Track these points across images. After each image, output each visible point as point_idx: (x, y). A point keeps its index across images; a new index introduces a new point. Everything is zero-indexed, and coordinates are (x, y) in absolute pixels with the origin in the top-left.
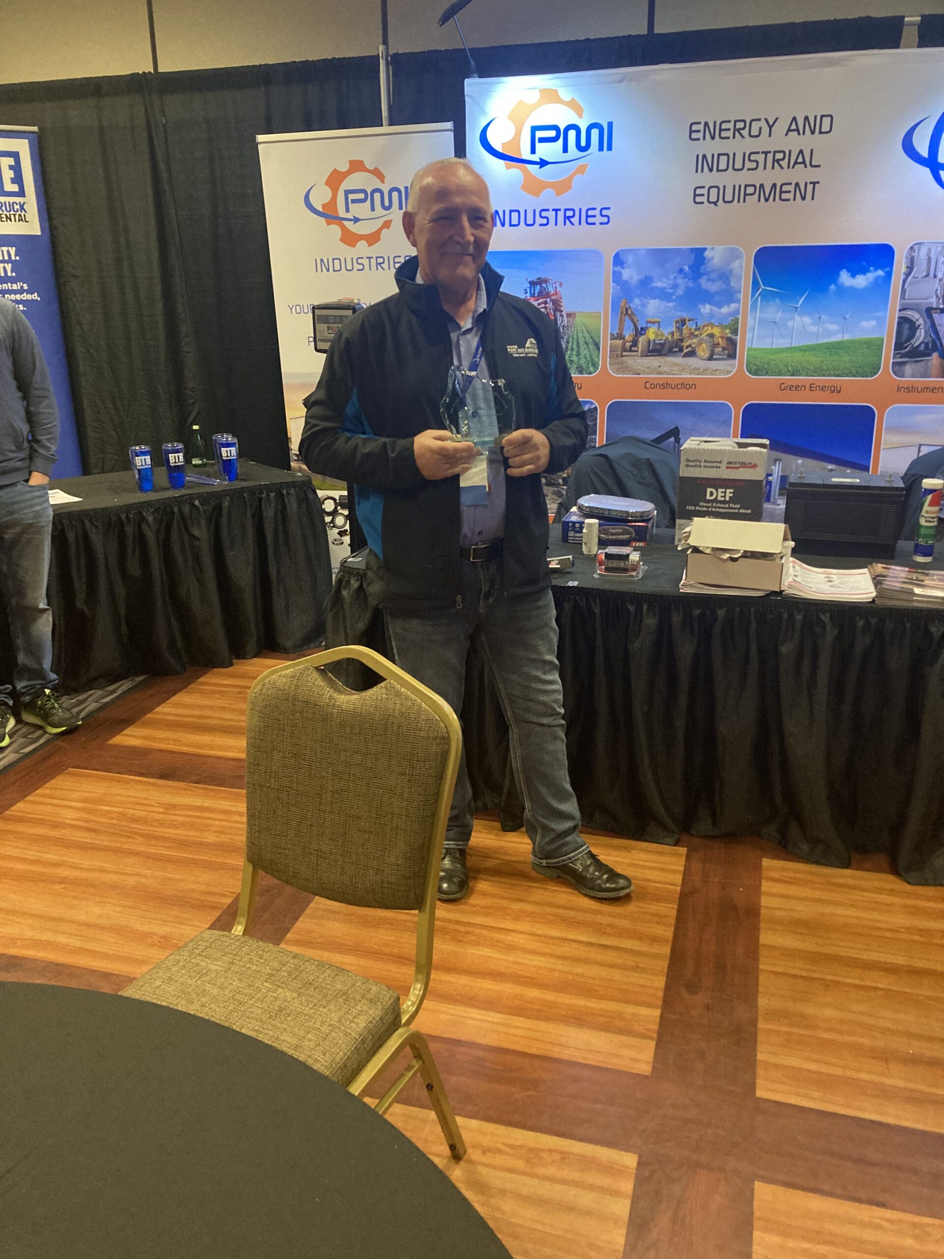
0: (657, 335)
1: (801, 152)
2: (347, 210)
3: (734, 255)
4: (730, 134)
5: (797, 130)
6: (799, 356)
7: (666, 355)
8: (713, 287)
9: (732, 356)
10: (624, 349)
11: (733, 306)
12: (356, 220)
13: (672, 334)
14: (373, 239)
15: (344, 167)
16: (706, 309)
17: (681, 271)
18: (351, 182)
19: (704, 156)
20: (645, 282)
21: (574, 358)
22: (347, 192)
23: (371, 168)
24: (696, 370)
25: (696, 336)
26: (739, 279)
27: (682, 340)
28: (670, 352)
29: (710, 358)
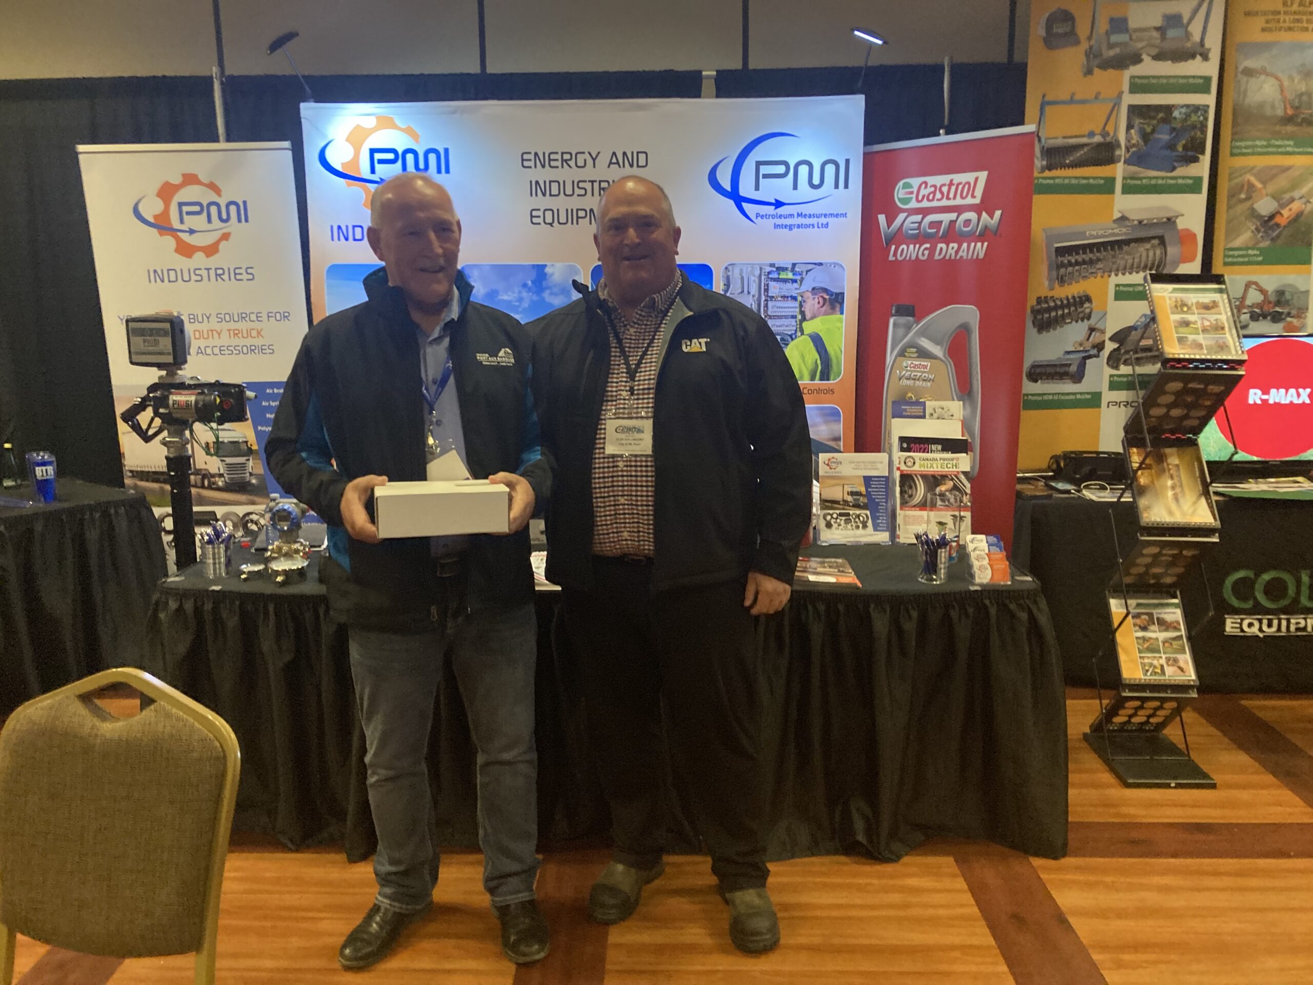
2: (182, 222)
3: (572, 271)
4: (559, 164)
5: (618, 163)
12: (191, 232)
14: (211, 250)
15: (176, 180)
17: (525, 285)
18: (185, 195)
19: (537, 183)
22: (181, 205)
23: (206, 181)
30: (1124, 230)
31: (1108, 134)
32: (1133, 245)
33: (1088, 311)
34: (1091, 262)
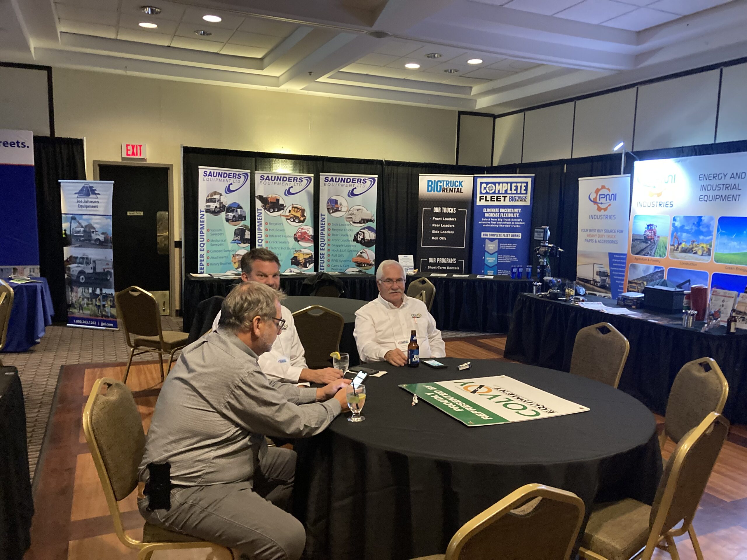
0: (685, 245)
1: (735, 185)
2: (600, 200)
3: (712, 219)
4: (712, 178)
5: (734, 177)
6: (733, 257)
7: (687, 253)
8: (704, 230)
9: (709, 255)
10: (674, 250)
11: (710, 237)
12: (602, 203)
13: (690, 246)
14: (606, 209)
15: (600, 187)
16: (701, 237)
18: (601, 192)
19: (703, 186)
20: (682, 227)
21: (659, 252)
22: (600, 195)
23: (607, 188)
24: (697, 259)
25: (697, 247)
26: (713, 227)
27: (693, 248)
28: (689, 252)
29: (702, 255)
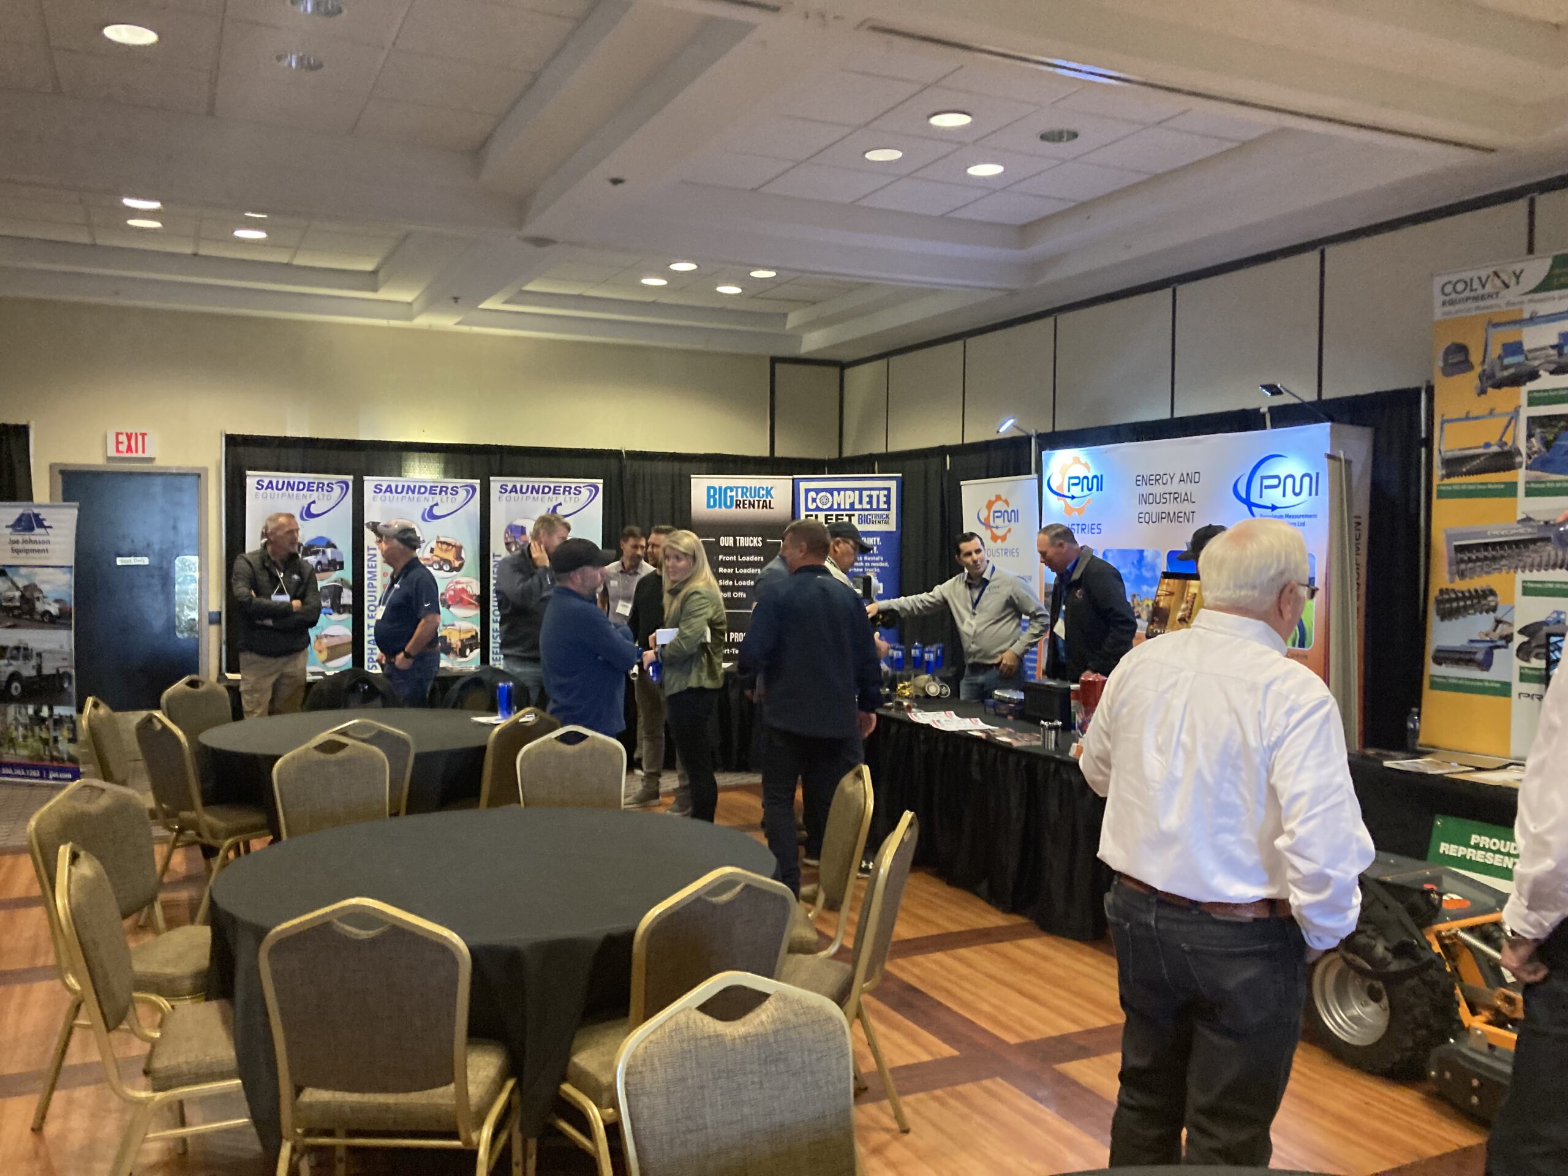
2: (994, 522)
3: (1157, 554)
5: (1183, 480)
12: (997, 527)
14: (1004, 538)
15: (993, 499)
16: (1145, 588)
17: (1133, 563)
18: (996, 507)
22: (994, 512)
23: (1004, 499)
30: (1529, 530)
31: (1506, 444)
32: (1539, 544)
33: (1493, 604)
34: (1494, 559)
